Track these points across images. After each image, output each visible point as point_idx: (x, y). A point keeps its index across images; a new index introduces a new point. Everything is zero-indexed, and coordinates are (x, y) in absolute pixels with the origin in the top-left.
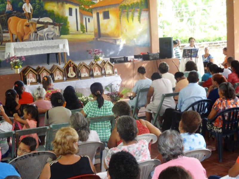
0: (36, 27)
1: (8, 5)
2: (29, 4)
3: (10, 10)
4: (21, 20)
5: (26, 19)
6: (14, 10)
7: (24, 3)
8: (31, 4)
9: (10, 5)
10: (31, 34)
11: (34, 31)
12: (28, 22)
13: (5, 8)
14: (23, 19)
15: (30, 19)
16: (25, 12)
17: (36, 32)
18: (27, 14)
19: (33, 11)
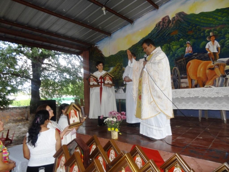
0: (225, 70)
1: (188, 48)
2: (215, 41)
3: (190, 52)
4: (204, 62)
5: (210, 60)
6: (194, 53)
7: (208, 42)
8: (218, 41)
9: (190, 47)
10: (217, 79)
11: (221, 75)
12: (212, 64)
13: (184, 51)
14: (206, 61)
15: (216, 60)
16: (209, 53)
17: (224, 76)
18: (212, 54)
19: (221, 49)
